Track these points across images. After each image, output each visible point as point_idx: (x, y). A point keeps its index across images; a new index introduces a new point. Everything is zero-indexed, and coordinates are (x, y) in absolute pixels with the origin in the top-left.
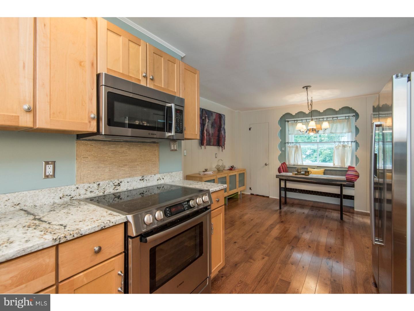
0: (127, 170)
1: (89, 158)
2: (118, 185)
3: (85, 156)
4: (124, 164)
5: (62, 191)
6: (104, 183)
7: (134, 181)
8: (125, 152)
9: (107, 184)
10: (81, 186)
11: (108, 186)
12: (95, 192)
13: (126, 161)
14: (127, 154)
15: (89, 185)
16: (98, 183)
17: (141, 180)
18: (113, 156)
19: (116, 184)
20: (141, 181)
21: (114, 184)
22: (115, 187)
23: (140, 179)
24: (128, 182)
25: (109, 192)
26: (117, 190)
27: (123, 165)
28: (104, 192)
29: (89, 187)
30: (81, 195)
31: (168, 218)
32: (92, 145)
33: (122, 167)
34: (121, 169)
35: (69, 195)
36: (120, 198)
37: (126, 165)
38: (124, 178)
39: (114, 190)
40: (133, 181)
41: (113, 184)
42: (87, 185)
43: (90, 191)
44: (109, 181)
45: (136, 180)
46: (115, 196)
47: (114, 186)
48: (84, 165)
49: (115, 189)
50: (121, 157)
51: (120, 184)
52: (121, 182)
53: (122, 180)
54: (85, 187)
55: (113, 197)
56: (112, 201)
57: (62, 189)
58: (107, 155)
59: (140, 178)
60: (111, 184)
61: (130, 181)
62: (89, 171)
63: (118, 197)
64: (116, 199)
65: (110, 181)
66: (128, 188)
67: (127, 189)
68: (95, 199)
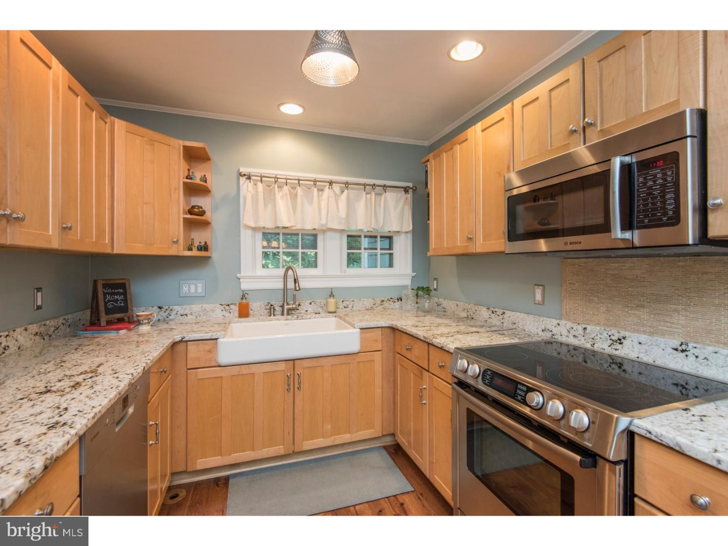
0: (646, 317)
1: (577, 285)
2: (619, 341)
3: (571, 281)
4: (636, 302)
5: (544, 322)
6: (593, 329)
7: (656, 345)
8: (639, 278)
9: (598, 333)
10: (563, 322)
11: (599, 336)
12: (580, 338)
13: (642, 299)
14: (645, 283)
15: (572, 325)
16: (584, 326)
17: (676, 350)
18: (613, 285)
19: (613, 338)
20: (675, 352)
21: (610, 336)
22: (613, 344)
23: (675, 347)
24: (640, 343)
25: (601, 347)
26: (616, 350)
27: (635, 306)
28: (594, 344)
29: (572, 328)
30: (563, 336)
31: (484, 385)
32: (581, 264)
33: (632, 308)
34: (629, 312)
35: (550, 330)
36: (623, 368)
37: (643, 306)
38: (634, 331)
39: (610, 348)
40: (652, 344)
41: (607, 336)
42: (569, 325)
43: (573, 334)
44: (601, 329)
45: (662, 346)
46: (613, 360)
47: (611, 342)
48: (571, 295)
49: (613, 347)
50: (630, 289)
51: (623, 340)
52: (624, 338)
53: (627, 334)
54: (567, 326)
55: (610, 360)
56: (607, 367)
57: (544, 320)
58: (604, 282)
59: (676, 343)
60: (605, 334)
61: (644, 343)
62: (577, 305)
63: (619, 365)
64: (613, 366)
65: (603, 328)
66: (641, 356)
67: (638, 358)
68: (580, 350)
